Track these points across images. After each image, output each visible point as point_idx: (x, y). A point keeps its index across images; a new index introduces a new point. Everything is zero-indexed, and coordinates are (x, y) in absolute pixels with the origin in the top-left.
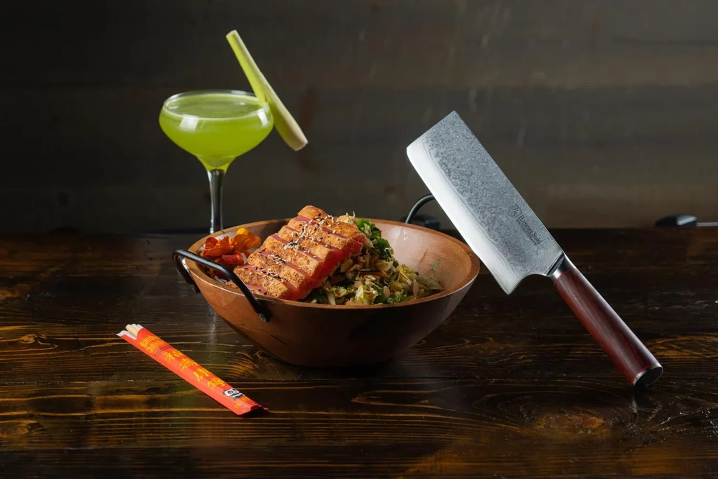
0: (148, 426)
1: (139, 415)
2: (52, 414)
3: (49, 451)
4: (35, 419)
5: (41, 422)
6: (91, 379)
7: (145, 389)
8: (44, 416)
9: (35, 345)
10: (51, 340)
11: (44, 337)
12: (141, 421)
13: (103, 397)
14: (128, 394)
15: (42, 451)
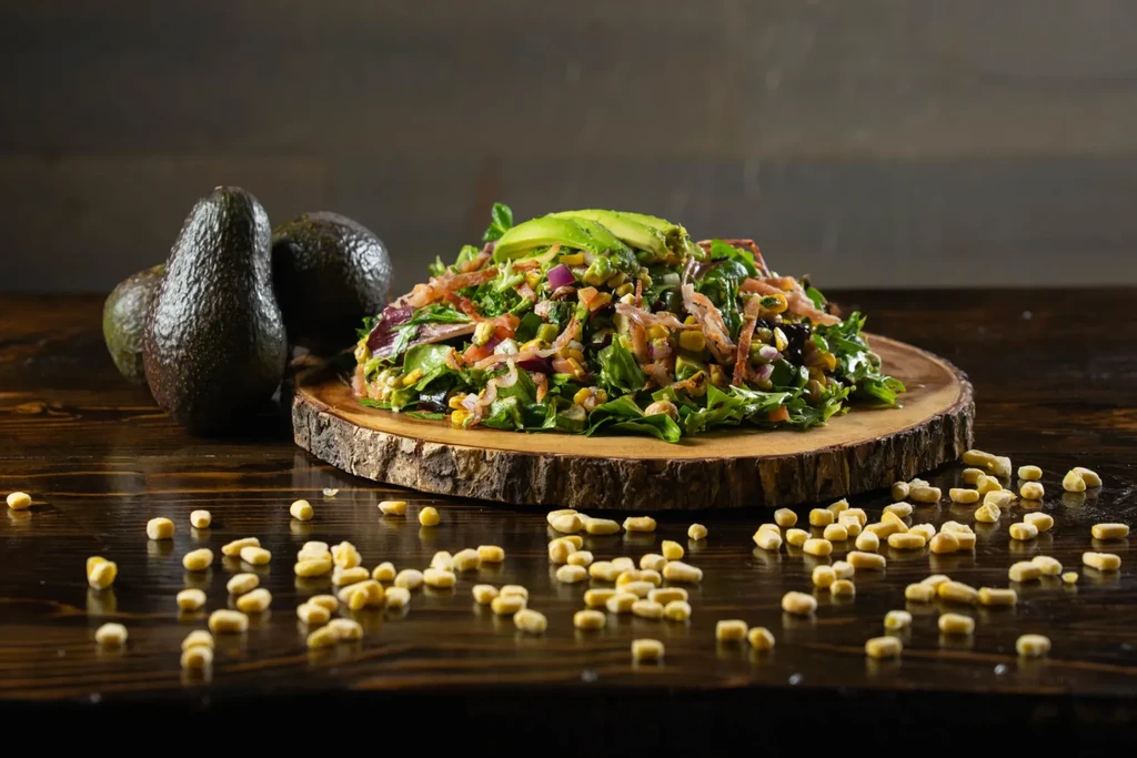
0: (242, 508)
1: (226, 495)
2: (74, 494)
3: (69, 538)
4: (45, 500)
5: (55, 503)
6: (142, 454)
7: (236, 465)
8: (59, 496)
9: (43, 413)
10: (70, 410)
11: (58, 405)
12: (232, 503)
13: (164, 475)
14: (205, 471)
15: (57, 537)
